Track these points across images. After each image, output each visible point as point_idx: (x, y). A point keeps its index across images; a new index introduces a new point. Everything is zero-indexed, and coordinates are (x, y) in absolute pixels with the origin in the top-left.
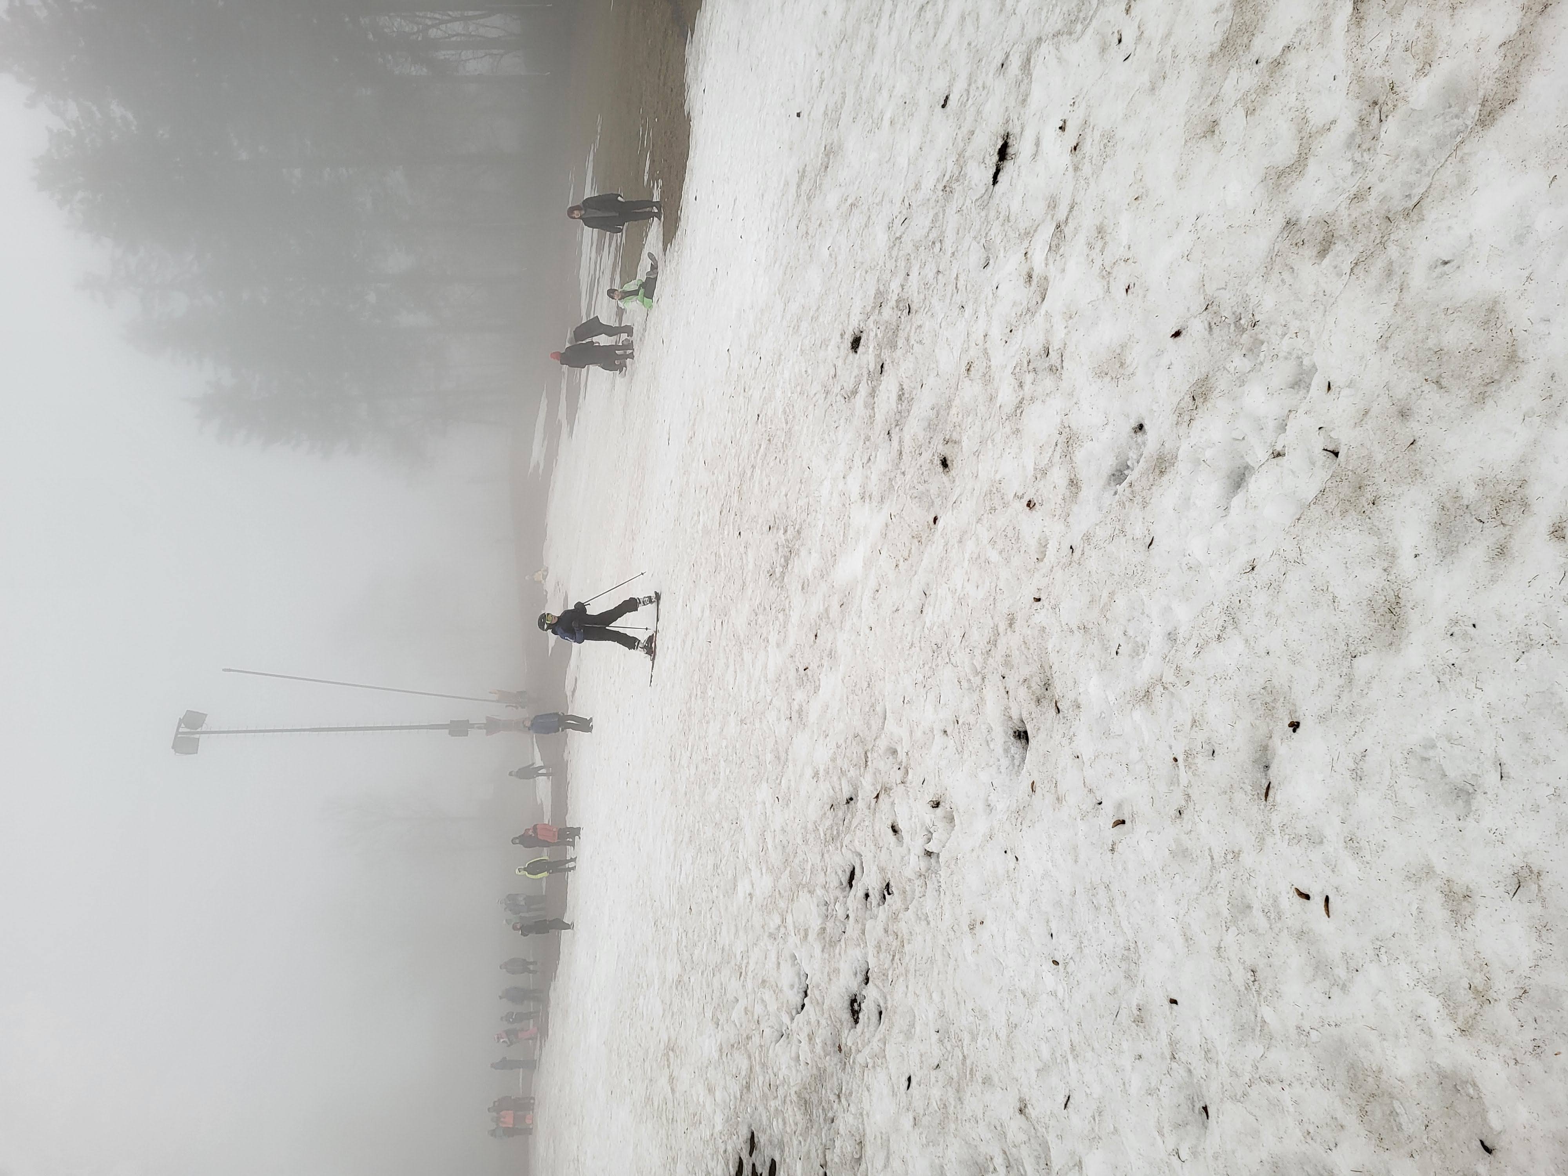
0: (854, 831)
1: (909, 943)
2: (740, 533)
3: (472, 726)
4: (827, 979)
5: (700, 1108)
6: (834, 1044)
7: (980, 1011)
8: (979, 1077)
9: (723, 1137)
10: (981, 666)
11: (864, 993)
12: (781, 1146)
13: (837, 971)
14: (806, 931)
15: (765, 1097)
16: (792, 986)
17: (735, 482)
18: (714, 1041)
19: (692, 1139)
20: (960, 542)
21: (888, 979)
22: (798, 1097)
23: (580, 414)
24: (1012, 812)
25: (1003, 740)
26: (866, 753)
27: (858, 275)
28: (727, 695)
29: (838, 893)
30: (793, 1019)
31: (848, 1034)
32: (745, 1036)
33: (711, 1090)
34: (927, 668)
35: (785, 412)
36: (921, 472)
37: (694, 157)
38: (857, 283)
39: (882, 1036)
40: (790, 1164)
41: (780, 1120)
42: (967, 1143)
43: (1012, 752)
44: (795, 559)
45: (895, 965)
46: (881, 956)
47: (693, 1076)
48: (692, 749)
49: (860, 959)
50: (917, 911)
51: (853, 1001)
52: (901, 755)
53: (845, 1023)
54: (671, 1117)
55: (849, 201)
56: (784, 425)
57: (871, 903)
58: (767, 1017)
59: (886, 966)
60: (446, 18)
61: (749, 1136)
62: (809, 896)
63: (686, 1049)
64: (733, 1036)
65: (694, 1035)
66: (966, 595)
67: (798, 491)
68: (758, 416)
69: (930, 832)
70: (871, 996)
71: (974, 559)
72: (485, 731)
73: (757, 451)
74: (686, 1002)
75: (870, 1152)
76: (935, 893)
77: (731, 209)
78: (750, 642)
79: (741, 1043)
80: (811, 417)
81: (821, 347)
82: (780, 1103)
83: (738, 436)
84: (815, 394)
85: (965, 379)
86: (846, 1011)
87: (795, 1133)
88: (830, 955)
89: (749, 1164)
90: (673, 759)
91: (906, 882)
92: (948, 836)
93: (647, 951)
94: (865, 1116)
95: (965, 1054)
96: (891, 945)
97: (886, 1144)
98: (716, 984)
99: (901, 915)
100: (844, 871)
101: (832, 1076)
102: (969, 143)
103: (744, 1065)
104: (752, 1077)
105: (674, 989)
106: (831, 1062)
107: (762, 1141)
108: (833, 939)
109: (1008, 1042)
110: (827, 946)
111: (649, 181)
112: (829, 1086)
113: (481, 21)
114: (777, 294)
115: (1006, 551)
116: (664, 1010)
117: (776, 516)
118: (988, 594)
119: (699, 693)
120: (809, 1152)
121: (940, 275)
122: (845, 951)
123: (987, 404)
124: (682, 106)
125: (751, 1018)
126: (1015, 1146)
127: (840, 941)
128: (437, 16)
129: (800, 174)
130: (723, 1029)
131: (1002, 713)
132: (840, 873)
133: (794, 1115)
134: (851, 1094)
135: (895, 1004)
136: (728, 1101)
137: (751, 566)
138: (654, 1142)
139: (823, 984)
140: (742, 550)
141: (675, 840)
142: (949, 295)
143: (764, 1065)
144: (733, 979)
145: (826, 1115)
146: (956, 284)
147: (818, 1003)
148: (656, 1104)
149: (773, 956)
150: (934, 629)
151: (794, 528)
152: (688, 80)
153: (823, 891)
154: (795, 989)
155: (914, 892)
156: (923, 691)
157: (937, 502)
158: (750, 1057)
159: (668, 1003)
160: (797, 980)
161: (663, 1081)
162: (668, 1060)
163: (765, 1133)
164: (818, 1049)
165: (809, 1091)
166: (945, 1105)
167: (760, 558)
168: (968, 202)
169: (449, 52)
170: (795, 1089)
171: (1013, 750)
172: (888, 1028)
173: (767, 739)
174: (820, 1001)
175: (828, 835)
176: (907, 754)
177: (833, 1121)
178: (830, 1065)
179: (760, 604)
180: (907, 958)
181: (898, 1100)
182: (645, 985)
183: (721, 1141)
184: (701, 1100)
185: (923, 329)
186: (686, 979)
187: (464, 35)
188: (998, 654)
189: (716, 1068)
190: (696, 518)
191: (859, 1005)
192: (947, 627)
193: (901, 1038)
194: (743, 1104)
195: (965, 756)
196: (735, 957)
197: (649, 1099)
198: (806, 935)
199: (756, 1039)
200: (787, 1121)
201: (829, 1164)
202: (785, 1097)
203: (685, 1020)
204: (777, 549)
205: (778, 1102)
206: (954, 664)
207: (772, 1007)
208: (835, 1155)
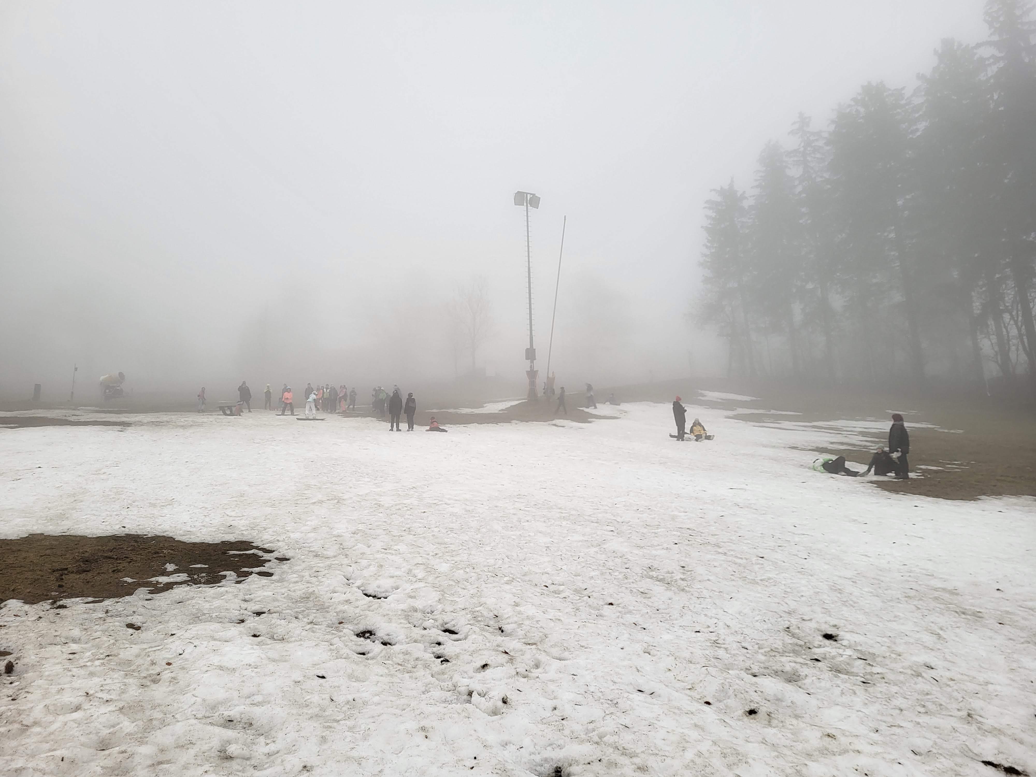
0: (482, 634)
1: (410, 677)
2: (676, 544)
3: (532, 362)
4: (385, 613)
5: (304, 522)
6: (343, 619)
7: (369, 735)
8: (326, 733)
9: (287, 539)
10: (606, 741)
11: (377, 641)
12: (281, 580)
13: (390, 621)
14: (414, 597)
15: (311, 568)
16: (379, 587)
17: (713, 540)
18: (344, 531)
19: (285, 517)
20: (696, 725)
21: (386, 660)
22: (311, 593)
23: (741, 424)
24: (504, 765)
25: (554, 758)
26: (535, 644)
27: (885, 639)
28: (564, 535)
29: (440, 622)
30: (359, 588)
31: (350, 629)
32: (348, 553)
33: (315, 529)
34: (600, 694)
35: (769, 579)
36: (743, 692)
37: (947, 504)
38: (879, 639)
39: (350, 656)
40: (270, 587)
41: (297, 579)
42: (284, 722)
43: (546, 765)
44: (664, 587)
45: (395, 666)
46: (401, 656)
47: (323, 517)
48: (525, 510)
49: (399, 638)
50: (432, 684)
51: (371, 633)
52: (536, 673)
53: (357, 627)
54: (298, 502)
55: (941, 632)
56: (760, 578)
57: (434, 647)
58: (359, 569)
59: (394, 659)
60: (1020, 324)
61: (287, 557)
62: (437, 599)
63: (339, 512)
64: (347, 544)
65: (347, 517)
66: (657, 730)
67: (714, 589)
68: (763, 558)
69: (485, 695)
70: (375, 647)
71: (684, 737)
72: (529, 370)
73: (736, 557)
74: (367, 511)
75: (278, 647)
76: (444, 698)
77: (915, 535)
78: (601, 553)
79: (343, 550)
80: (769, 600)
81: (823, 608)
82: (308, 579)
83: (745, 541)
84: (787, 603)
85: (821, 732)
86: (365, 627)
87: (289, 590)
88: (400, 615)
89: (271, 557)
90: (518, 497)
91: (450, 675)
92: (483, 710)
93: (397, 482)
94: (299, 643)
95: (340, 722)
96: (408, 664)
97: (283, 659)
98: (379, 531)
99: (428, 671)
100: (454, 626)
101: (324, 618)
102: (1012, 739)
103: (330, 553)
104: (323, 558)
105: (375, 502)
106: (332, 617)
107: (284, 566)
108: (410, 618)
109: (349, 758)
110: (406, 613)
111: (921, 469)
112: (317, 615)
113: (1020, 347)
114: (856, 572)
115: (695, 766)
116: (362, 496)
117: (693, 572)
118: (660, 749)
119: (563, 515)
120: (277, 600)
121: (898, 711)
122: (403, 627)
123: (804, 751)
124: (984, 494)
125: (359, 557)
126: (282, 761)
127: (409, 623)
128: (1020, 318)
129: (954, 591)
130: (351, 537)
131: (573, 759)
132: (453, 623)
133: (299, 590)
134: (313, 632)
135: (371, 666)
136: (308, 541)
137: (654, 552)
138: (283, 491)
139: (381, 610)
140: (665, 546)
141: (467, 500)
142: (884, 718)
143: (330, 567)
144: (382, 544)
145: (300, 613)
146: (895, 726)
147: (369, 607)
148: (306, 492)
149: (398, 573)
150: (628, 702)
151: (686, 586)
152: (1005, 498)
153: (441, 610)
154: (377, 589)
155: (444, 681)
156: (582, 691)
157: (721, 705)
158: (335, 557)
159: (366, 498)
160: (383, 590)
161: (320, 497)
162: (332, 499)
163: (289, 569)
164: (341, 607)
165: (315, 600)
166: (308, 706)
167: (661, 560)
168: (964, 738)
169: (994, 327)
170: (316, 590)
171: (547, 766)
172: (355, 660)
173: (537, 566)
174: (371, 608)
175: (477, 613)
176: (538, 677)
177: (296, 618)
178: (331, 615)
179: (629, 560)
180: (400, 676)
181: (310, 668)
182: (377, 481)
183: (284, 538)
184: (308, 523)
185: (853, 695)
186: (381, 510)
187: (1008, 336)
188: (616, 757)
189: (327, 532)
190: (682, 510)
191: (368, 638)
192: (631, 712)
193: (349, 671)
194: (307, 553)
195: (540, 726)
196: (396, 545)
197: (308, 487)
198: (411, 597)
199: (346, 561)
200: (297, 584)
201: (270, 616)
202: (311, 583)
203: (356, 510)
204: (668, 572)
205: (308, 578)
206: (605, 718)
207: (366, 573)
208: (276, 620)
